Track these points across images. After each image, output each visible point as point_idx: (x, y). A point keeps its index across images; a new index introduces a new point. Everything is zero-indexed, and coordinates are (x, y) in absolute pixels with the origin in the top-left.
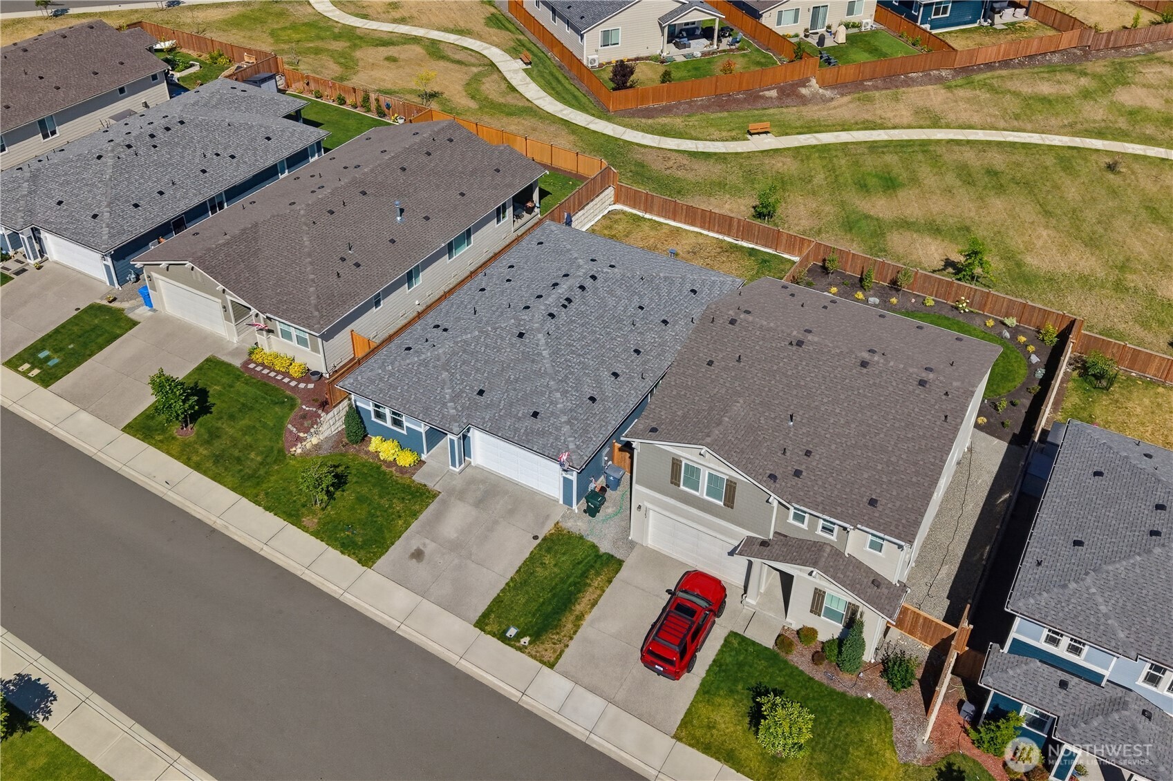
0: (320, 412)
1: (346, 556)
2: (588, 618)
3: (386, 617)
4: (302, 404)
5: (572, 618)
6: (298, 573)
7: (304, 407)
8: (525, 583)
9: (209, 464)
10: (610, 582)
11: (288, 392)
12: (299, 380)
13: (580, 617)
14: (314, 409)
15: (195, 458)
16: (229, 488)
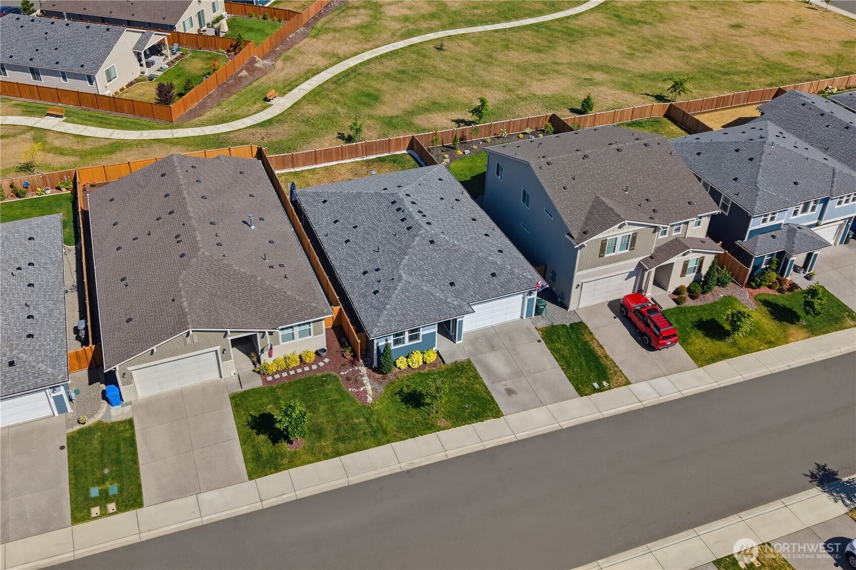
0: (356, 368)
1: (486, 421)
2: (608, 353)
3: (548, 427)
4: (339, 373)
5: (604, 359)
6: (482, 448)
7: (342, 373)
8: (567, 363)
9: (341, 446)
10: (591, 333)
11: (319, 374)
12: (315, 362)
13: (606, 357)
14: (351, 370)
15: (329, 451)
16: (374, 447)
